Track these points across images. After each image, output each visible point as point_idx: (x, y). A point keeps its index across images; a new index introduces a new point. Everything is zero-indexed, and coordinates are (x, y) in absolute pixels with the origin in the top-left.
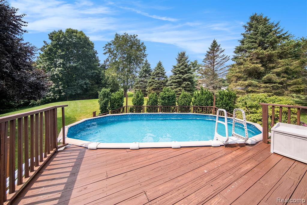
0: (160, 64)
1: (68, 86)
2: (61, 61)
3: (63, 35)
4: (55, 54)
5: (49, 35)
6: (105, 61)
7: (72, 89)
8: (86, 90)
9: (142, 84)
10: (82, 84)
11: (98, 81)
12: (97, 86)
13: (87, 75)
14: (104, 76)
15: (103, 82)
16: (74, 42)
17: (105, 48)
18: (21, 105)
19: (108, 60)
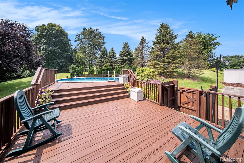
0: (112, 50)
1: (49, 64)
2: (44, 46)
3: (45, 28)
4: (40, 41)
5: (35, 28)
6: (76, 46)
7: (52, 66)
8: (62, 67)
9: (100, 63)
10: (59, 62)
11: (71, 60)
12: (69, 64)
13: (63, 56)
14: (75, 57)
15: (74, 61)
16: (54, 33)
17: (75, 38)
18: (15, 77)
19: (78, 45)
